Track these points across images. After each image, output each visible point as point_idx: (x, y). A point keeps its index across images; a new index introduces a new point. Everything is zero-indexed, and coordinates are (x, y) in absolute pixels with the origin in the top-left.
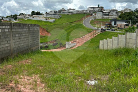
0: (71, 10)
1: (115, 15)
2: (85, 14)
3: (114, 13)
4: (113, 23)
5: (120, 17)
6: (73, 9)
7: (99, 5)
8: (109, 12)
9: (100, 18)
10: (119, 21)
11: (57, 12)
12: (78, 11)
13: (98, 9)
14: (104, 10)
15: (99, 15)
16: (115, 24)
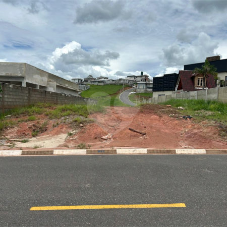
2: (122, 84)
7: (142, 73)
9: (143, 91)
11: (82, 80)
13: (139, 79)
15: (141, 88)
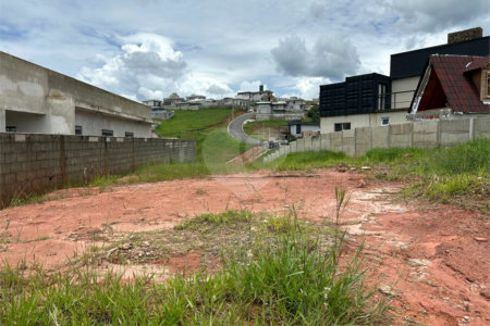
0: (196, 100)
1: (300, 112)
2: (230, 107)
3: (297, 107)
4: (293, 130)
5: (310, 115)
6: (200, 97)
7: (261, 87)
8: (285, 105)
9: (267, 118)
10: (306, 124)
11: (160, 103)
12: (214, 101)
13: (258, 97)
14: (275, 100)
15: (264, 112)
16: (299, 131)
